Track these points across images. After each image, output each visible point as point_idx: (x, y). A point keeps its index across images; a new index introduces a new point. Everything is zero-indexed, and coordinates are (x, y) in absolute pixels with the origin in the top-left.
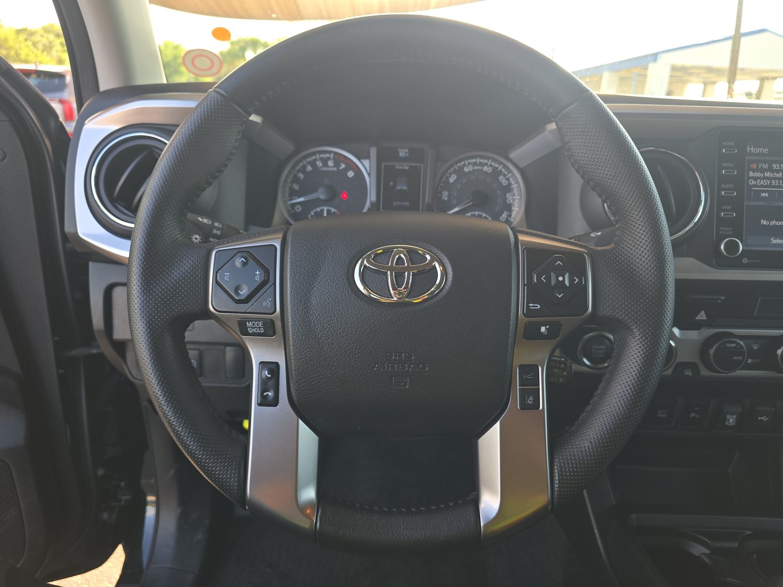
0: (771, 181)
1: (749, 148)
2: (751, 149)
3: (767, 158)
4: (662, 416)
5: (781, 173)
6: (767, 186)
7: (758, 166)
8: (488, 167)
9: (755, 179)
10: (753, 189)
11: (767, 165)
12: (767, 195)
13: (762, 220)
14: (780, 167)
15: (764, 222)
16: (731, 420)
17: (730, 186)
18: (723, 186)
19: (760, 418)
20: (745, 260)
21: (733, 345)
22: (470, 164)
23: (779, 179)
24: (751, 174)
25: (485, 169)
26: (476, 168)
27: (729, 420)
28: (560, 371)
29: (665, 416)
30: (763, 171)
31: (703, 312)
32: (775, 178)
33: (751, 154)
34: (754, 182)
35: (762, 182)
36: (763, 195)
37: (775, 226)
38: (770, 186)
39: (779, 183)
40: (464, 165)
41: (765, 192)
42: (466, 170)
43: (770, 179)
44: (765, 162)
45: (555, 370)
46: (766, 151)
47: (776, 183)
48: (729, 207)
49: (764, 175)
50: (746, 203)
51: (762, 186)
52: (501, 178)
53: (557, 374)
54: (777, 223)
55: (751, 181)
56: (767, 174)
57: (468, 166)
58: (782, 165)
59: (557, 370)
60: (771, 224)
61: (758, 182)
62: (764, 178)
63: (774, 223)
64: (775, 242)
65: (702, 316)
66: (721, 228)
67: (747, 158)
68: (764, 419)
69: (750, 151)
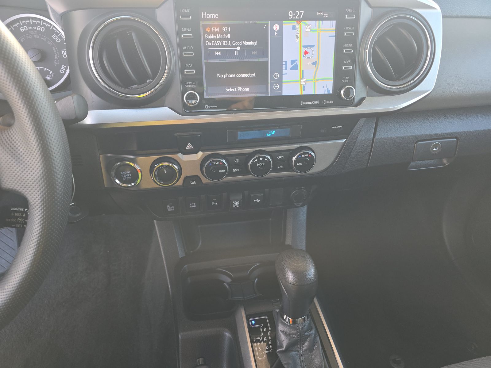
0: (222, 43)
1: (203, 14)
2: (205, 15)
3: (218, 22)
4: (193, 206)
5: (229, 35)
6: (219, 46)
7: (211, 30)
8: (41, 27)
9: (210, 40)
10: (209, 49)
11: (218, 28)
12: (220, 53)
13: (218, 74)
14: (228, 29)
15: (220, 76)
16: (236, 204)
17: (190, 48)
18: (184, 48)
19: (254, 201)
20: (207, 106)
21: (218, 163)
22: (24, 24)
23: (228, 40)
24: (207, 37)
25: (39, 28)
26: (30, 28)
27: (235, 204)
28: (23, 220)
29: (195, 206)
30: (215, 34)
31: (189, 143)
32: (225, 40)
33: (205, 19)
34: (209, 44)
35: (216, 43)
36: (217, 53)
37: (227, 78)
38: (222, 46)
39: (228, 43)
40: (20, 26)
41: (219, 51)
42: (22, 30)
43: (222, 40)
44: (216, 26)
45: (19, 219)
46: (216, 16)
47: (226, 44)
48: (191, 66)
49: (217, 37)
50: (204, 61)
51: (216, 46)
52: (54, 36)
53: (22, 222)
54: (229, 76)
55: (207, 43)
56: (219, 36)
57: (23, 26)
58: (229, 28)
59: (21, 219)
60: (225, 77)
61: (212, 43)
62: (217, 40)
63: (227, 76)
64: (228, 90)
65: (190, 146)
66: (187, 83)
67: (202, 23)
68: (258, 201)
69: (204, 16)
